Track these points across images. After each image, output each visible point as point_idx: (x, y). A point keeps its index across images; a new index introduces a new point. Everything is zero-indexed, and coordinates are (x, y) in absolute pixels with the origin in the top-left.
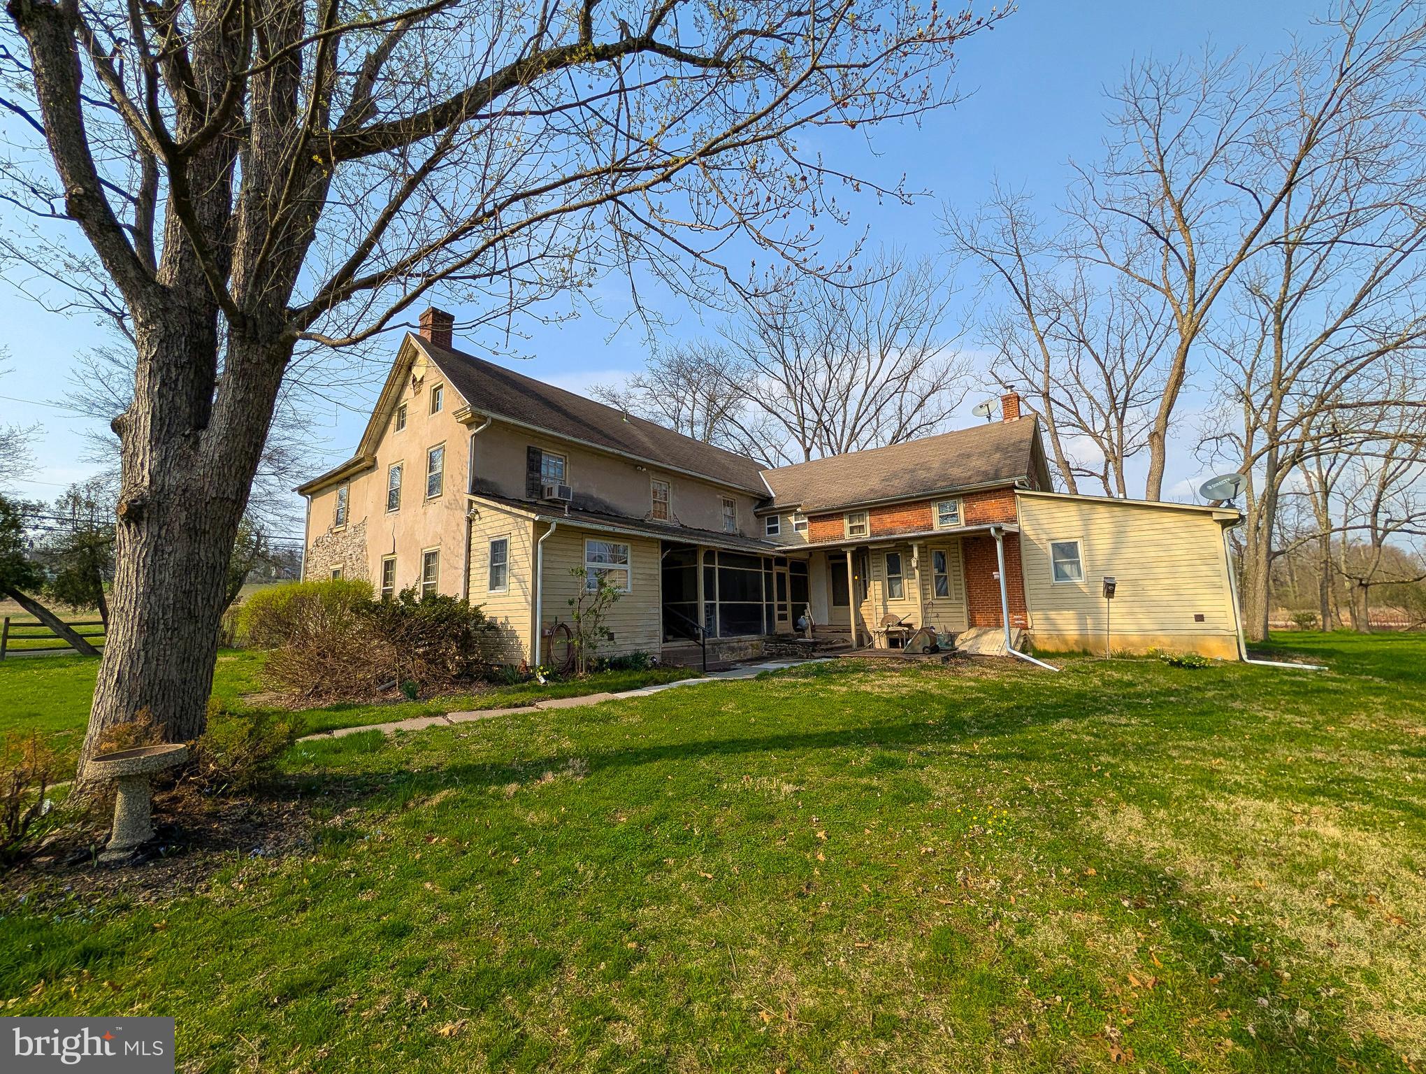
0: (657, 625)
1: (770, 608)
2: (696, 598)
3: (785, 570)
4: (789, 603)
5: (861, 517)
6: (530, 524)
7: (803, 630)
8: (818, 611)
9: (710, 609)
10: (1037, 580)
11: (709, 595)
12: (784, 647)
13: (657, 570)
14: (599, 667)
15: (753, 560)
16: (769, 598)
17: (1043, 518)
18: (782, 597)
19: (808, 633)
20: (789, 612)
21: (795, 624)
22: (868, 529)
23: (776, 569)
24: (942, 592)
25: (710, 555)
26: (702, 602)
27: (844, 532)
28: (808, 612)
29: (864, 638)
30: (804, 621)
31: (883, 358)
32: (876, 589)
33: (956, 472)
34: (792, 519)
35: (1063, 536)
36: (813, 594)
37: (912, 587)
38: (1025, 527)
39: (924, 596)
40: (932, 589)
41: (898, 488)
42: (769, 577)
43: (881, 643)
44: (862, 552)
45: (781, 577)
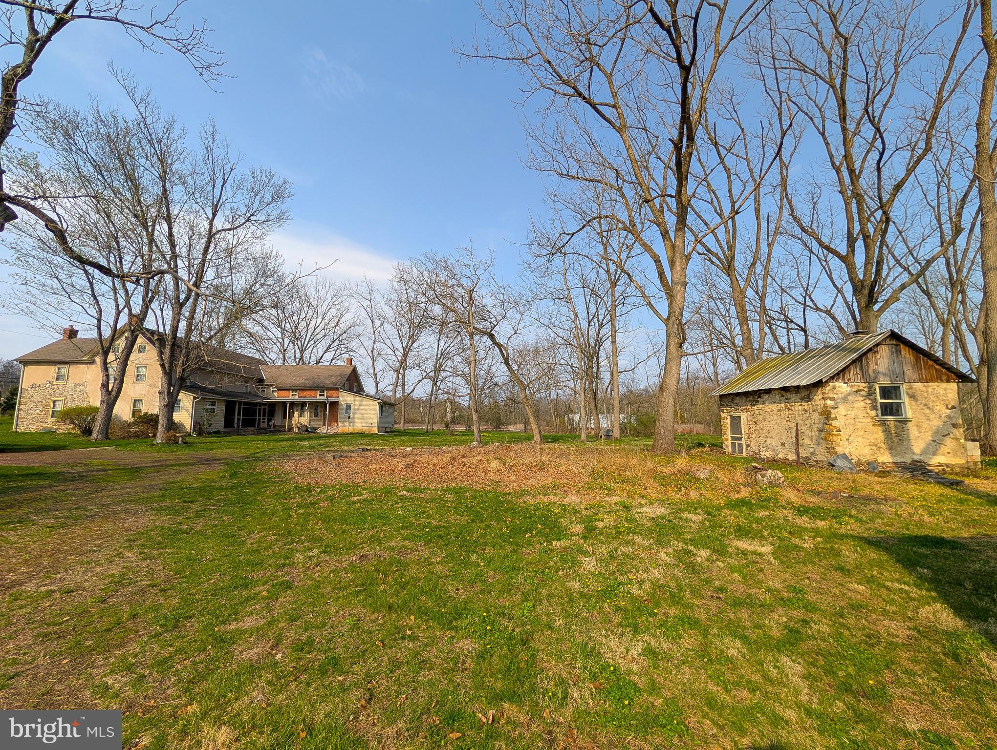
0: (222, 423)
1: (259, 420)
2: (234, 415)
3: (267, 407)
4: (266, 418)
5: (296, 391)
6: (192, 398)
7: (270, 426)
8: (277, 421)
9: (239, 419)
10: (342, 413)
11: (239, 415)
12: (262, 431)
13: (224, 408)
14: (208, 433)
15: (255, 404)
16: (259, 416)
17: (346, 397)
18: (264, 415)
19: (272, 427)
20: (266, 421)
21: (268, 424)
22: (296, 397)
23: (263, 407)
24: (316, 416)
25: (240, 403)
26: (236, 417)
27: (290, 397)
28: (273, 421)
29: (290, 429)
30: (271, 423)
31: (323, 319)
32: (296, 414)
33: (327, 381)
34: (271, 388)
35: (349, 403)
36: (276, 415)
37: (307, 415)
38: (341, 399)
39: (310, 417)
40: (313, 415)
41: (309, 384)
42: (260, 409)
43: (296, 430)
44: (293, 404)
45: (264, 409)
